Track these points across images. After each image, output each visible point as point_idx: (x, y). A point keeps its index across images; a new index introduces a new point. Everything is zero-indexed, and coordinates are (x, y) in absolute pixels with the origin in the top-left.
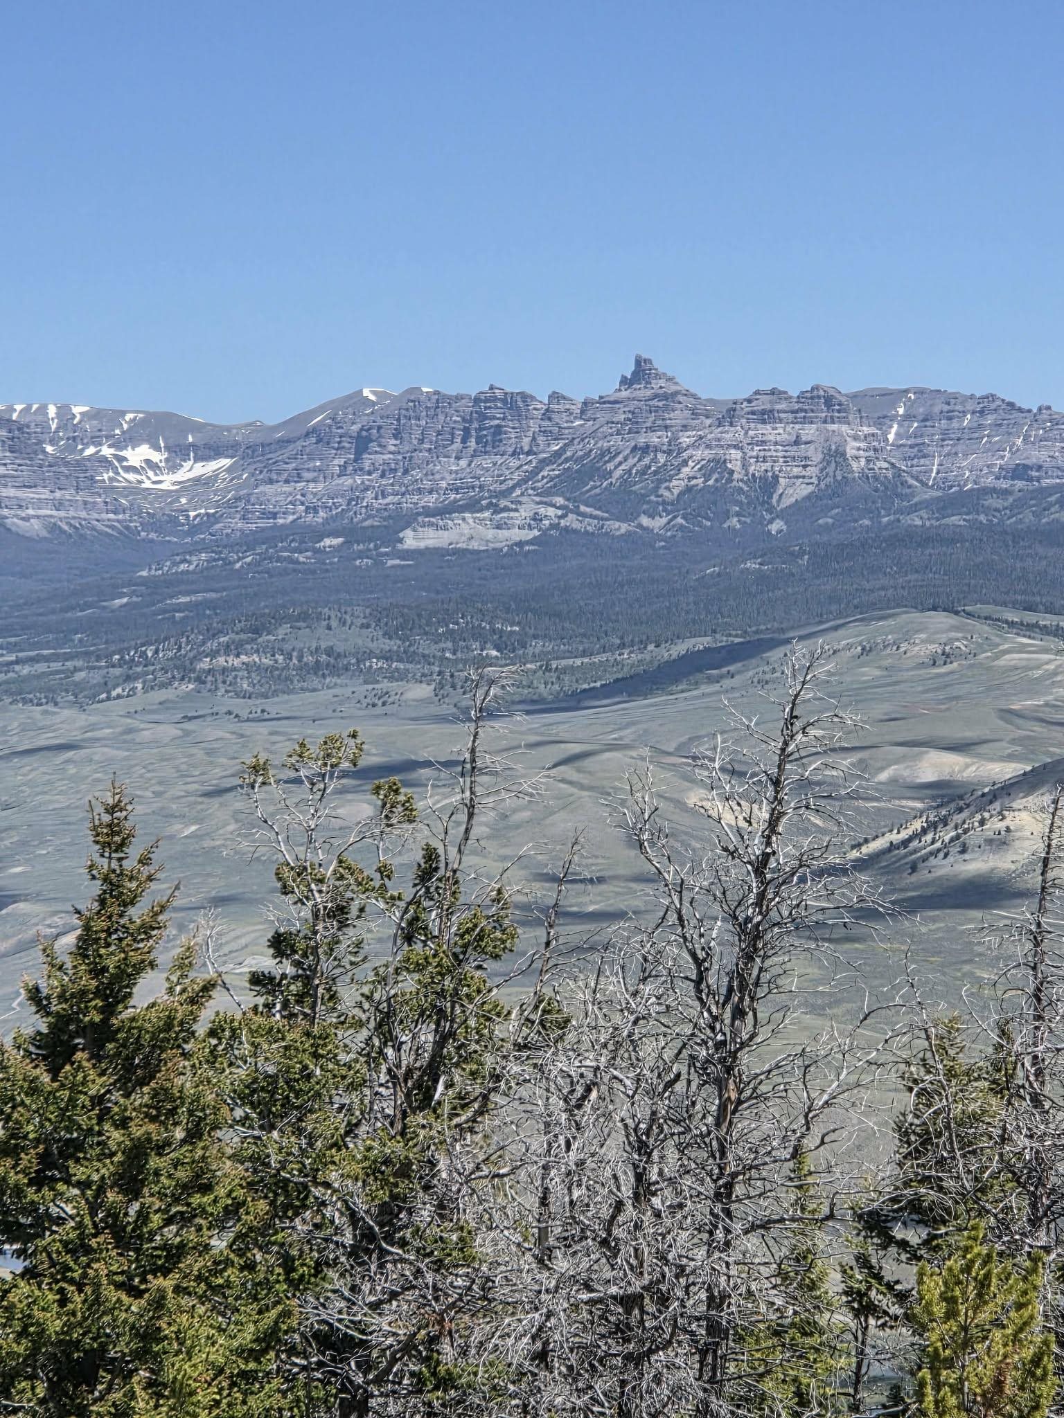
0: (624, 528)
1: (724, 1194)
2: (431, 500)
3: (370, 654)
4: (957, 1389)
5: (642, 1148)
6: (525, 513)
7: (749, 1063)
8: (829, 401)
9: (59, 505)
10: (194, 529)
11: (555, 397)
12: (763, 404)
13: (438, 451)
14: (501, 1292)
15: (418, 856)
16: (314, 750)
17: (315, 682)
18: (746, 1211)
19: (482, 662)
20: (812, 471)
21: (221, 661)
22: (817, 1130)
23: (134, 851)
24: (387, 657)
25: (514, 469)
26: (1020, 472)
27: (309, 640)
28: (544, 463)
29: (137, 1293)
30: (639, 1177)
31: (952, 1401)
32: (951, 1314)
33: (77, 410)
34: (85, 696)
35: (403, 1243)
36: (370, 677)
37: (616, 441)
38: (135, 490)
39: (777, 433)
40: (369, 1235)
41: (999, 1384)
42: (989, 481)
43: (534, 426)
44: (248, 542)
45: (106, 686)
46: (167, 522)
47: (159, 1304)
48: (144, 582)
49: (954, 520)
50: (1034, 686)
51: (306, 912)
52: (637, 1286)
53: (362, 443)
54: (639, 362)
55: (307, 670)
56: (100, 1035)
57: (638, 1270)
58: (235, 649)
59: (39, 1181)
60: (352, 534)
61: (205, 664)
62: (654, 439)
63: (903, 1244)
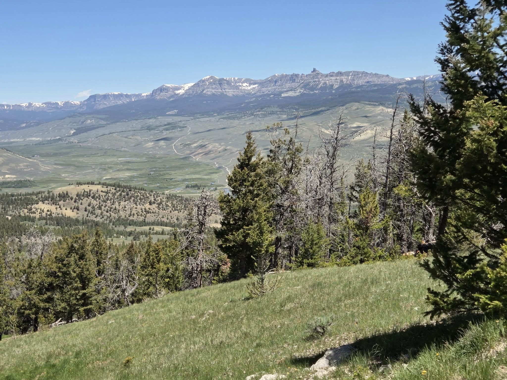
0: (312, 92)
1: (332, 184)
2: (285, 90)
3: (278, 111)
4: (366, 210)
5: (320, 178)
6: (298, 91)
7: (335, 166)
8: (341, 73)
9: (234, 92)
10: (253, 95)
11: (302, 74)
12: (331, 74)
13: (286, 83)
14: (301, 198)
15: (289, 139)
16: (276, 124)
17: (270, 115)
18: (335, 186)
19: (293, 112)
20: (338, 83)
21: (257, 113)
22: (345, 175)
23: (252, 140)
24: (280, 112)
25: (297, 85)
26: (368, 82)
27: (269, 110)
28: (301, 84)
29: (253, 200)
30: (320, 182)
31: (365, 212)
32: (364, 200)
33: (236, 78)
34: (239, 118)
35: (288, 192)
36: (278, 115)
37: (311, 80)
38: (244, 90)
39: (333, 78)
40: (284, 191)
41: (371, 210)
42: (364, 84)
43: (299, 79)
44: (260, 96)
45: (242, 117)
46: (249, 94)
47: (256, 202)
48: (246, 102)
49: (359, 89)
50: (370, 113)
51: (274, 147)
52: (320, 197)
53: (276, 82)
54: (314, 69)
55: (269, 114)
56: (247, 165)
57: (320, 195)
58: (259, 111)
59: (240, 185)
60: (275, 95)
61: (255, 113)
62: (316, 80)
63: (356, 191)
